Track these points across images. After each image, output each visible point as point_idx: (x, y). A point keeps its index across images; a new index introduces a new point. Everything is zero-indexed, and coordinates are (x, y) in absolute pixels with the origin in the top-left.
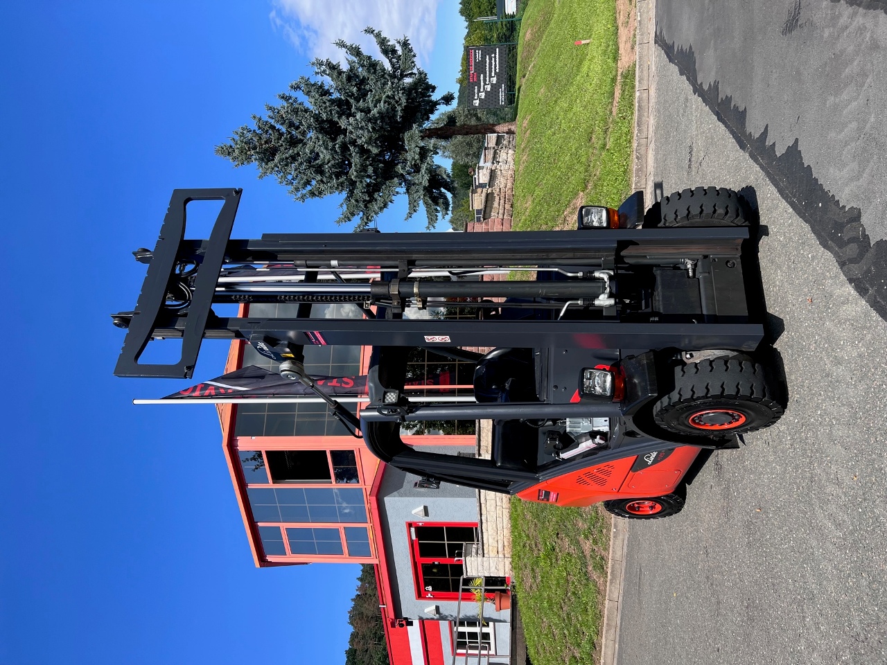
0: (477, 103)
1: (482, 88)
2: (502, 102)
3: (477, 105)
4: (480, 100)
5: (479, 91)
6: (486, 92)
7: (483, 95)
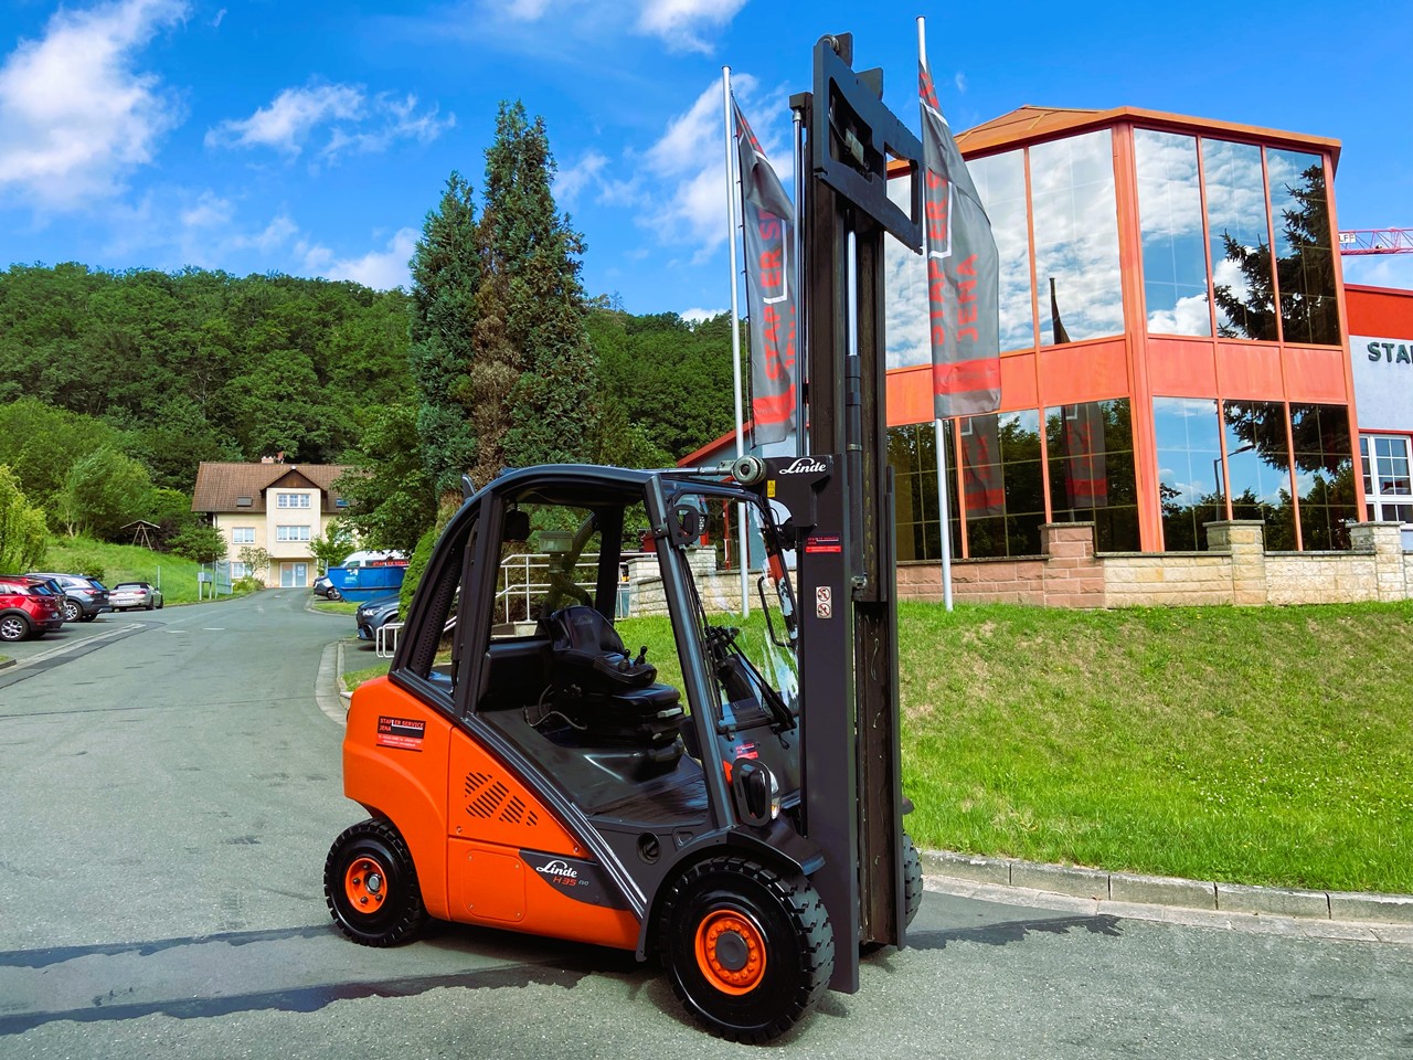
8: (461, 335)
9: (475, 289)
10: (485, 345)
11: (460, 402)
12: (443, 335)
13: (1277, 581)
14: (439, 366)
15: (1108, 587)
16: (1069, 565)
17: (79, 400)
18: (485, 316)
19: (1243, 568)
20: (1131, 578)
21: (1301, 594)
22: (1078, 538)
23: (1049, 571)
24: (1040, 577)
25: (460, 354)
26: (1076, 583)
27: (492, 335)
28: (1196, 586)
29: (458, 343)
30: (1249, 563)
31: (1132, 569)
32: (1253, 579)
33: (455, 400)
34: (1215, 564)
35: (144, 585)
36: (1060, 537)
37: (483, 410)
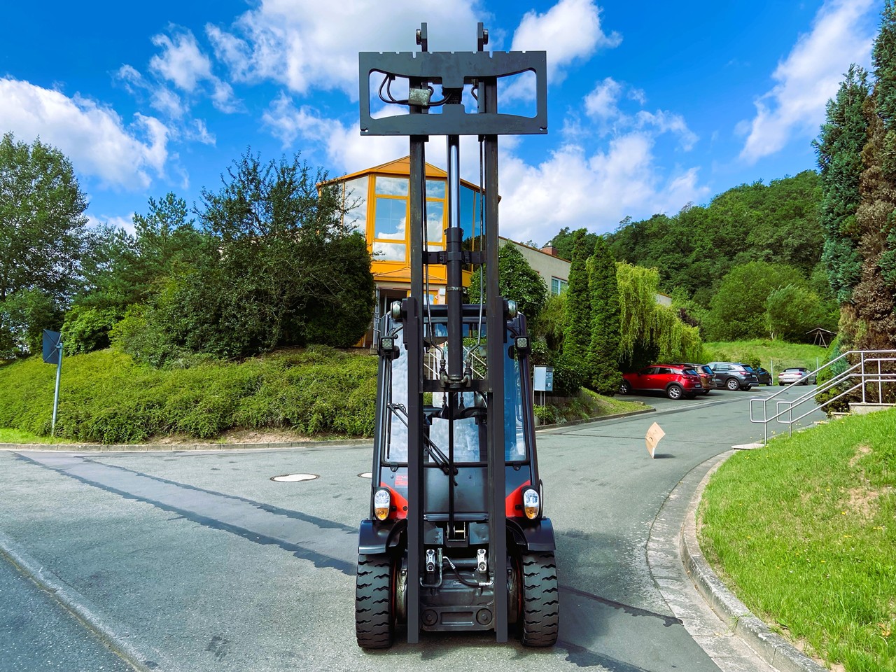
8: (850, 186)
9: (860, 149)
10: (869, 189)
11: (850, 236)
12: (837, 189)
14: (833, 212)
17: (806, 255)
18: (866, 167)
25: (850, 199)
27: (873, 180)
29: (848, 193)
33: (845, 236)
35: (801, 369)
37: (866, 239)
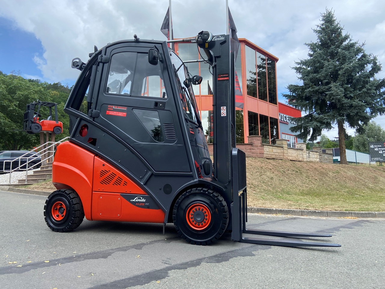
0: (372, 146)
1: (380, 149)
2: (373, 159)
3: (371, 147)
4: (374, 148)
5: (379, 147)
6: (378, 151)
7: (376, 149)
13: (289, 154)
15: (265, 153)
16: (257, 146)
19: (285, 150)
20: (268, 151)
21: (293, 158)
22: (259, 139)
23: (252, 148)
24: (250, 149)
26: (258, 151)
28: (277, 154)
30: (286, 150)
31: (268, 149)
32: (286, 153)
34: (280, 149)
36: (255, 139)
